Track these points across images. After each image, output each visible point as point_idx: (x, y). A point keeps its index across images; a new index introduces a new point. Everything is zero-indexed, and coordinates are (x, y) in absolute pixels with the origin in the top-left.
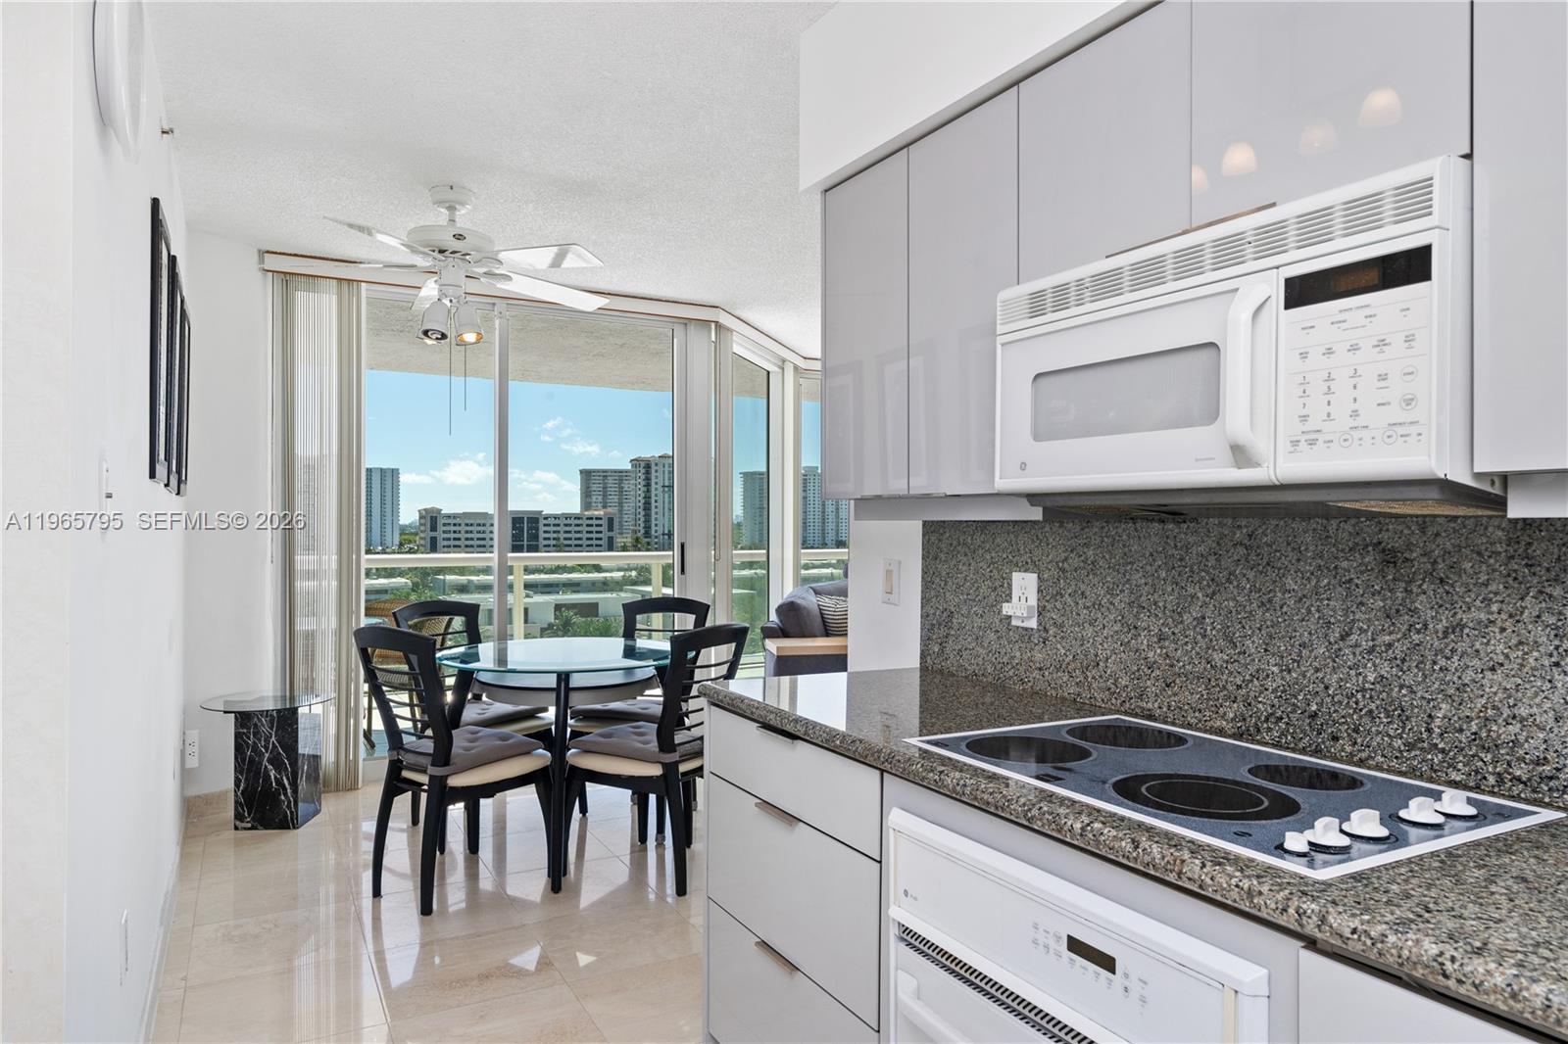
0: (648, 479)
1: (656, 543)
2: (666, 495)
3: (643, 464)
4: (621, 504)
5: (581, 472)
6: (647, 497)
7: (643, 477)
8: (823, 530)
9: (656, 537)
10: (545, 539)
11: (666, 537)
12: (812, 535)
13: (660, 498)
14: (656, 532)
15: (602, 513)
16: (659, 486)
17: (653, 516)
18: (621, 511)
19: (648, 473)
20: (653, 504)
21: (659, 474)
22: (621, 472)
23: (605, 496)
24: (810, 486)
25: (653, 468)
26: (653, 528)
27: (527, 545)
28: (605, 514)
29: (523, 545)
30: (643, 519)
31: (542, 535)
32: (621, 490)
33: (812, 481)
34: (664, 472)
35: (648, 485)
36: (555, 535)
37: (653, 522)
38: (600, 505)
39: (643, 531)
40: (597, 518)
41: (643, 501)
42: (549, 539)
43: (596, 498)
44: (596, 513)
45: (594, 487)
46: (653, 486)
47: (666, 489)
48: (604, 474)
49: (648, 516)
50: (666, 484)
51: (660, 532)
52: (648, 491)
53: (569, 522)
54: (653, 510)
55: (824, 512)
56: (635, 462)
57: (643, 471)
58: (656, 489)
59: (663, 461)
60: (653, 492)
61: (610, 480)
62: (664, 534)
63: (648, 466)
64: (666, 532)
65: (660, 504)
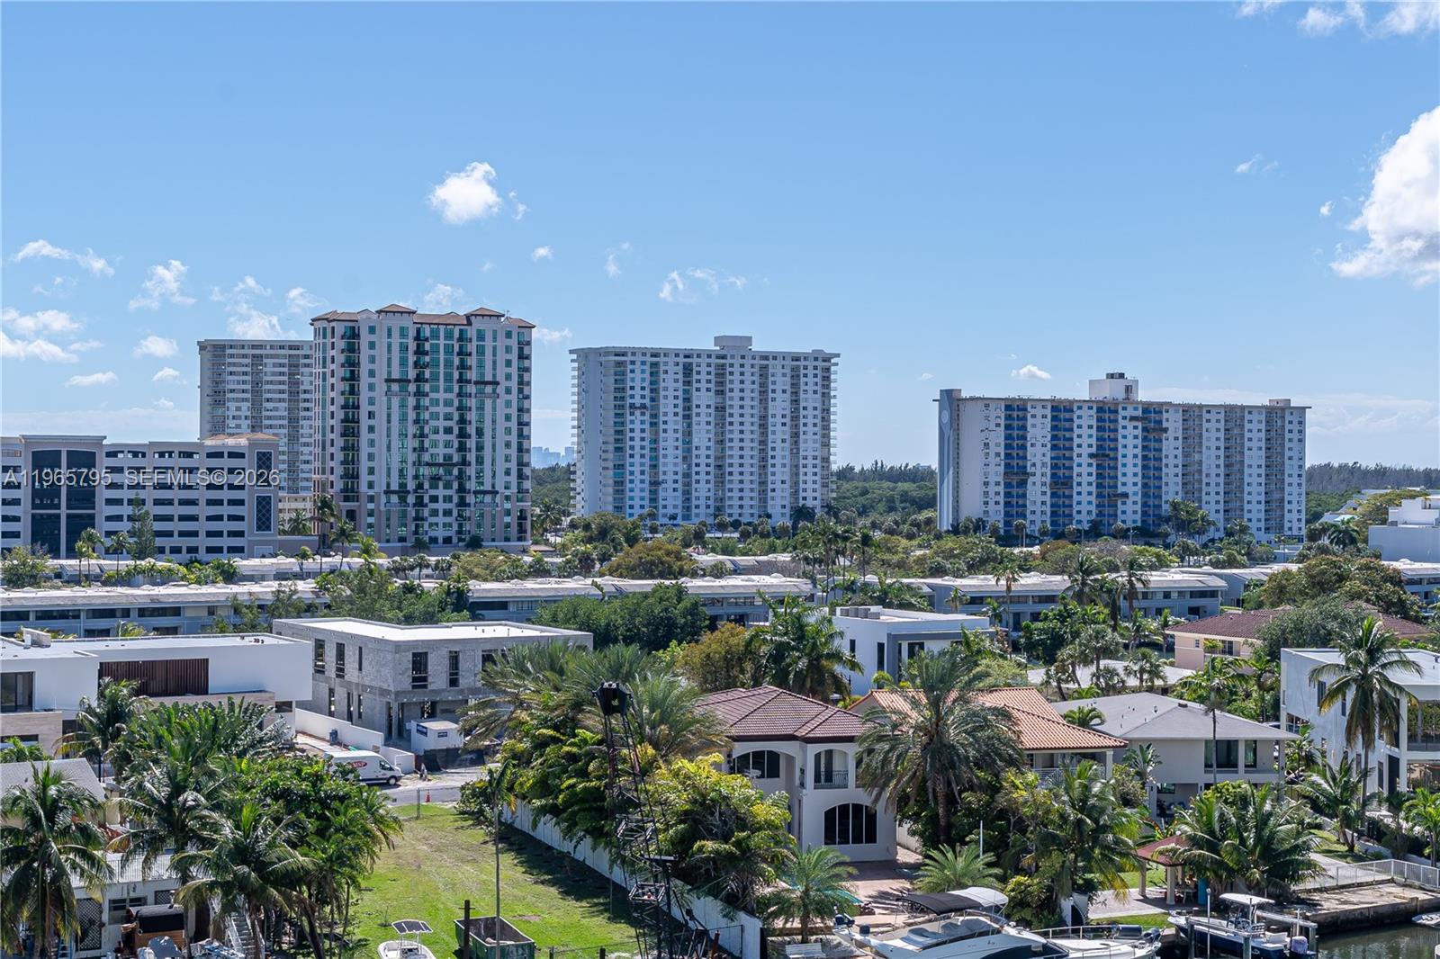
0: (352, 364)
1: (371, 514)
2: (395, 402)
3: (340, 329)
4: (294, 422)
5: (203, 347)
6: (351, 407)
7: (341, 358)
8: (763, 483)
9: (371, 499)
10: (109, 502)
11: (394, 498)
12: (736, 494)
13: (380, 409)
14: (371, 485)
15: (243, 441)
16: (379, 381)
17: (365, 450)
18: (293, 437)
19: (352, 349)
20: (365, 422)
21: (381, 352)
22: (295, 346)
23: (256, 405)
24: (734, 381)
25: (365, 339)
26: (365, 478)
27: (68, 516)
28: (252, 444)
29: (58, 516)
30: (340, 456)
31: (103, 494)
32: (294, 391)
33: (737, 369)
34: (389, 346)
35: (353, 377)
36: (132, 494)
37: (364, 465)
38: (245, 424)
39: (339, 485)
40: (231, 455)
41: (340, 415)
42: (118, 502)
43: (238, 408)
44: (231, 441)
45: (231, 383)
46: (364, 380)
47: (395, 387)
48: (257, 352)
49: (351, 449)
50: (395, 375)
51: (380, 487)
52: (353, 391)
53: (166, 461)
54: (365, 436)
55: (763, 442)
56: (324, 324)
57: (341, 344)
58: (371, 387)
59: (397, 322)
60: (364, 395)
61: (269, 367)
62: (388, 492)
63: (353, 334)
64: (395, 487)
65: (380, 422)
